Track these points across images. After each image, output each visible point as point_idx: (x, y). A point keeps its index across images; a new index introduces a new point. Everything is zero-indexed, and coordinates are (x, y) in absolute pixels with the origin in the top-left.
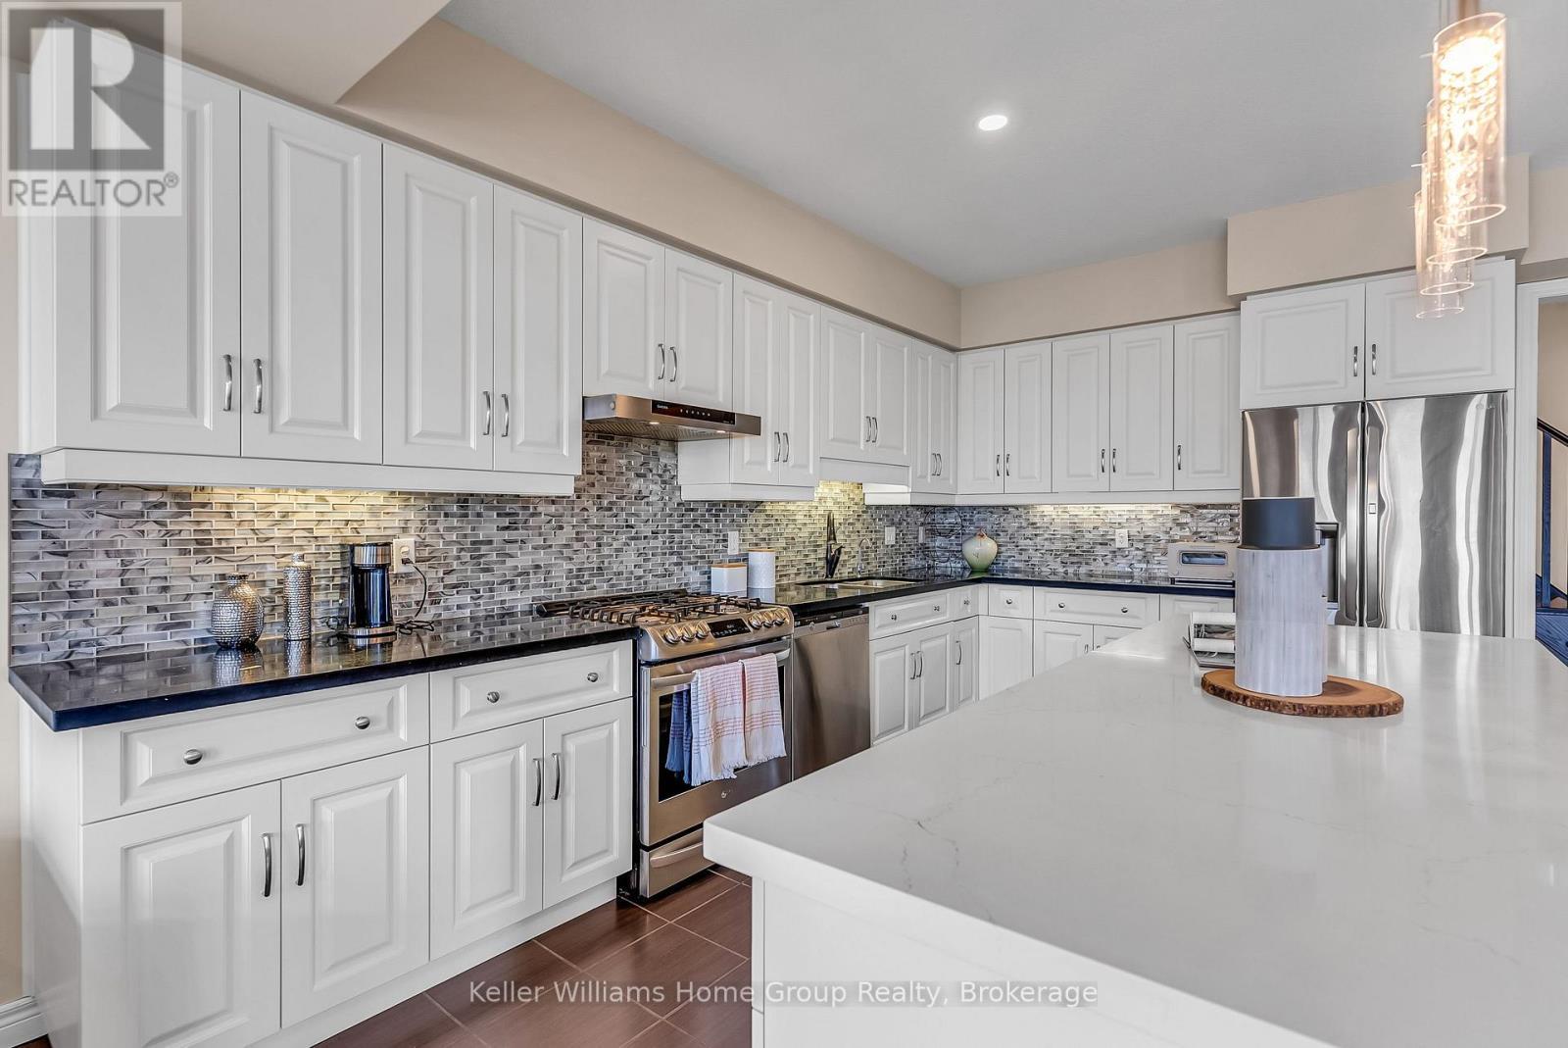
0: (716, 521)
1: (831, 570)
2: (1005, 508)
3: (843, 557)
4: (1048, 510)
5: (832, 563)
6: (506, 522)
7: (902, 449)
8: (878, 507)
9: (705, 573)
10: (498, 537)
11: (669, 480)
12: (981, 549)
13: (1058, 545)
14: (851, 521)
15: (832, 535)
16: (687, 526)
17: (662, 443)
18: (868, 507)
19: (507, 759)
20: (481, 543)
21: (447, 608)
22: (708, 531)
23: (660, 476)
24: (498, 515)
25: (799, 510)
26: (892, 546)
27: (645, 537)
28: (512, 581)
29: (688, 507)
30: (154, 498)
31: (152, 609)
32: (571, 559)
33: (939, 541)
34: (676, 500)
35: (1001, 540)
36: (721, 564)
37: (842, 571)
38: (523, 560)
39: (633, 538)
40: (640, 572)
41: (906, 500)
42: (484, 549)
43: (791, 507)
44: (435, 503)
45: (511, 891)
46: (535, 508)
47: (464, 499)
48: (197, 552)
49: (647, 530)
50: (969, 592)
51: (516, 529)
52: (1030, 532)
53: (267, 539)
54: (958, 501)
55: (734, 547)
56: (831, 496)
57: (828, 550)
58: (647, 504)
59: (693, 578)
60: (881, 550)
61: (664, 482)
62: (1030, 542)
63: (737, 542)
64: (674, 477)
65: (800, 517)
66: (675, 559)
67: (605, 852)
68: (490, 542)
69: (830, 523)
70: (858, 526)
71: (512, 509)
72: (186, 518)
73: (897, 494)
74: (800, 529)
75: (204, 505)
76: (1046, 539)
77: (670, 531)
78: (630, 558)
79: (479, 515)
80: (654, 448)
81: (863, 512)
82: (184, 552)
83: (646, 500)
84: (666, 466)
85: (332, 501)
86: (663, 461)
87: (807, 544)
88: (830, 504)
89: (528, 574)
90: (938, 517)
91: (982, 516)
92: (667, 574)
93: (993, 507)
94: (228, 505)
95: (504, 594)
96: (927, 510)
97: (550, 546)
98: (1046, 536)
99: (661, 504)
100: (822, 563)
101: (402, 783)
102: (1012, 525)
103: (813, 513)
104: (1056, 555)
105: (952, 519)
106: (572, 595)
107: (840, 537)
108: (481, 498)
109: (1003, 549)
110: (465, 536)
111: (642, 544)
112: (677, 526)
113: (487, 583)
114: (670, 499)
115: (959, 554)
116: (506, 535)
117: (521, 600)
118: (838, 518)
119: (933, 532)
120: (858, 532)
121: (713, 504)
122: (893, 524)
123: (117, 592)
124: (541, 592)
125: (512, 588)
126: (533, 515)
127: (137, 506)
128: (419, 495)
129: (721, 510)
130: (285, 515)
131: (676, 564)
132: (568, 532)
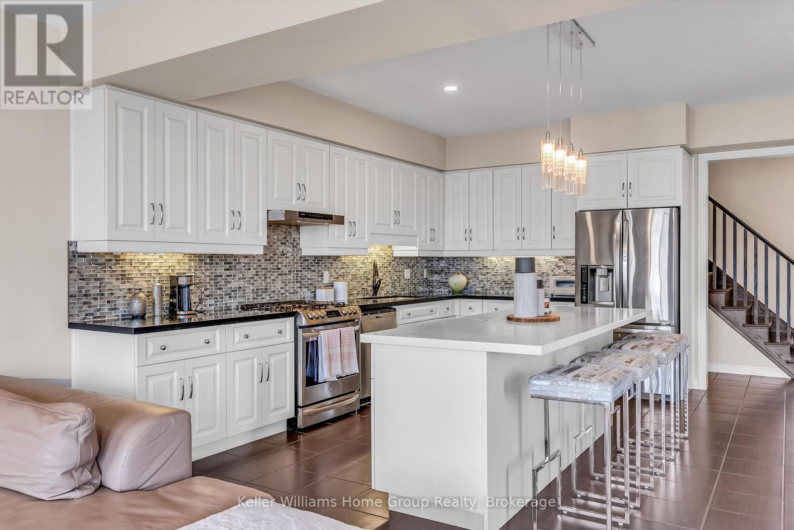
0: (318, 266)
1: (375, 292)
2: (471, 258)
3: (382, 285)
4: (494, 259)
5: (376, 288)
6: (228, 266)
7: (413, 227)
8: (401, 258)
9: (313, 292)
10: (225, 273)
11: (296, 246)
12: (458, 281)
13: (499, 278)
14: (386, 266)
15: (376, 273)
16: (304, 268)
17: (292, 227)
18: (395, 258)
19: (248, 363)
20: (218, 276)
21: (205, 306)
22: (314, 271)
23: (292, 243)
24: (225, 263)
25: (358, 260)
26: (408, 280)
27: (286, 274)
28: (230, 294)
29: (305, 259)
30: (108, 257)
31: (108, 302)
32: (254, 284)
33: (436, 277)
34: (299, 256)
35: (470, 275)
36: (320, 288)
37: (381, 293)
38: (234, 285)
39: (280, 275)
40: (283, 291)
41: (416, 254)
42: (219, 278)
43: (354, 258)
44: (201, 258)
45: (252, 416)
46: (239, 260)
47: (211, 256)
48: (122, 279)
49: (286, 270)
50: (450, 303)
51: (232, 270)
52: (485, 271)
53: (143, 274)
54: (445, 255)
55: (326, 279)
56: (376, 253)
57: (374, 281)
58: (286, 257)
59: (307, 295)
60: (403, 282)
61: (294, 247)
62: (485, 277)
63: (328, 277)
64: (298, 244)
65: (359, 264)
66: (299, 285)
67: (284, 407)
68: (221, 276)
69: (375, 266)
70: (390, 268)
71: (230, 261)
72: (118, 265)
73: (412, 251)
74: (359, 270)
75: (123, 260)
76: (493, 275)
77: (297, 271)
78: (279, 284)
79: (217, 263)
80: (289, 230)
81: (393, 260)
82: (118, 279)
83: (285, 256)
84: (294, 239)
85: (165, 257)
86: (293, 236)
87: (363, 278)
88: (374, 256)
89: (236, 291)
90: (435, 263)
91: (459, 263)
92: (295, 292)
93: (465, 258)
94: (131, 260)
95: (227, 300)
96: (429, 259)
97: (245, 278)
98: (493, 273)
99: (292, 257)
100: (370, 288)
101: (218, 366)
102: (475, 267)
103: (366, 261)
104: (498, 283)
105: (443, 264)
106: (254, 302)
107: (380, 274)
108: (218, 256)
109: (470, 281)
110: (212, 273)
111: (284, 277)
112: (300, 269)
113: (220, 295)
114: (296, 255)
115: (445, 284)
116: (228, 273)
117: (234, 303)
118: (379, 265)
119: (432, 272)
120: (390, 271)
121: (316, 257)
122: (409, 267)
123: (98, 294)
124: (242, 300)
125: (230, 297)
126: (238, 263)
127: (103, 260)
128: (195, 255)
129: (320, 260)
130: (149, 264)
131: (300, 287)
132: (252, 272)
